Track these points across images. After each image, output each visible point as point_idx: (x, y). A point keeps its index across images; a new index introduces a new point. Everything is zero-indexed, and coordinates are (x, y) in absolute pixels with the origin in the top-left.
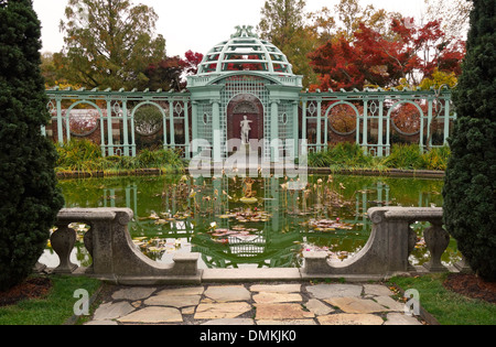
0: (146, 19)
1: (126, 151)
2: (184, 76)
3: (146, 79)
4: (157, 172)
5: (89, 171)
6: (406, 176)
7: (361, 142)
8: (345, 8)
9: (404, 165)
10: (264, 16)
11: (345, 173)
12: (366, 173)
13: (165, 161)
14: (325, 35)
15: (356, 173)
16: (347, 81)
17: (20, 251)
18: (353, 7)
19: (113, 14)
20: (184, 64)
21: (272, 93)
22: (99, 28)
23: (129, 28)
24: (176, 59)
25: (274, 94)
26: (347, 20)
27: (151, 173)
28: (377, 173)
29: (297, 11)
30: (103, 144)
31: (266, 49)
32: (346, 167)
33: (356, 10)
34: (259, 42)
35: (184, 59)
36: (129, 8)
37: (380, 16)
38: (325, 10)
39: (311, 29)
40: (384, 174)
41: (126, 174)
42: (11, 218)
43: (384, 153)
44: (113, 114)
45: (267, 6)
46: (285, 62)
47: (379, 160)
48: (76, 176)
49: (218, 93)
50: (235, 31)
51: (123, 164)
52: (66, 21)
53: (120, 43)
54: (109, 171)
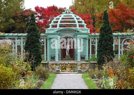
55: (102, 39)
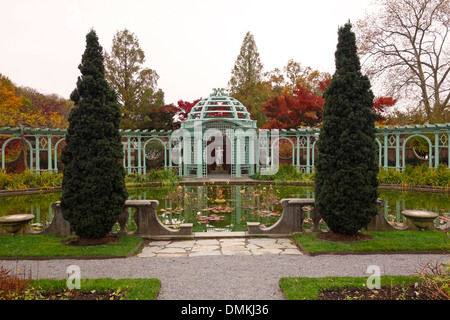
0: (151, 79)
1: (140, 170)
2: (176, 118)
3: (150, 120)
4: (160, 185)
7: (296, 163)
8: (291, 69)
10: (233, 75)
11: (284, 184)
12: (298, 184)
13: (166, 177)
14: (276, 87)
15: (291, 184)
16: (288, 123)
17: (109, 219)
18: (296, 68)
19: (128, 75)
20: (176, 110)
22: (118, 85)
23: (138, 85)
24: (171, 106)
26: (292, 77)
27: (157, 185)
28: (305, 184)
29: (257, 72)
31: (233, 103)
32: (285, 181)
33: (299, 70)
34: (228, 99)
35: (177, 106)
36: (139, 71)
37: (316, 74)
38: (277, 70)
39: (267, 83)
40: (310, 185)
41: (140, 186)
42: (106, 202)
43: (311, 171)
44: (132, 146)
45: (236, 68)
46: (245, 112)
47: (306, 176)
50: (213, 92)
51: (138, 180)
53: (132, 95)
55: (337, 122)
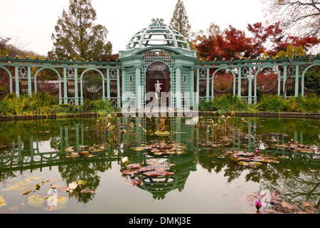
0: (101, 33)
1: (76, 101)
4: (95, 115)
5: (45, 114)
6: (273, 117)
7: (237, 94)
8: (212, 30)
9: (270, 109)
11: (229, 115)
12: (244, 115)
13: (102, 107)
15: (237, 115)
18: (217, 30)
19: (83, 30)
21: (177, 61)
22: (74, 38)
23: (92, 38)
25: (178, 62)
27: (91, 115)
28: (252, 115)
29: (187, 31)
30: (60, 97)
31: (172, 32)
32: (229, 111)
34: (168, 28)
36: (92, 27)
38: (201, 31)
40: (257, 115)
41: (73, 116)
43: (253, 102)
44: (68, 77)
48: (35, 118)
49: (139, 61)
50: (151, 23)
52: (56, 34)
53: (86, 46)
54: (60, 114)
